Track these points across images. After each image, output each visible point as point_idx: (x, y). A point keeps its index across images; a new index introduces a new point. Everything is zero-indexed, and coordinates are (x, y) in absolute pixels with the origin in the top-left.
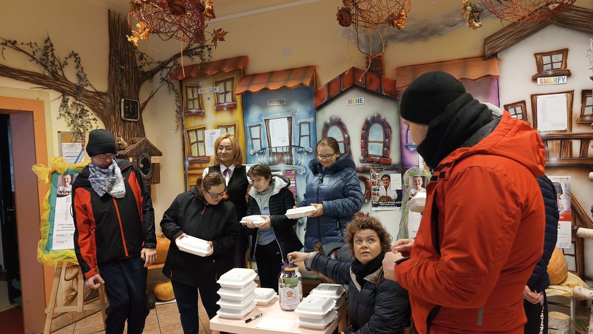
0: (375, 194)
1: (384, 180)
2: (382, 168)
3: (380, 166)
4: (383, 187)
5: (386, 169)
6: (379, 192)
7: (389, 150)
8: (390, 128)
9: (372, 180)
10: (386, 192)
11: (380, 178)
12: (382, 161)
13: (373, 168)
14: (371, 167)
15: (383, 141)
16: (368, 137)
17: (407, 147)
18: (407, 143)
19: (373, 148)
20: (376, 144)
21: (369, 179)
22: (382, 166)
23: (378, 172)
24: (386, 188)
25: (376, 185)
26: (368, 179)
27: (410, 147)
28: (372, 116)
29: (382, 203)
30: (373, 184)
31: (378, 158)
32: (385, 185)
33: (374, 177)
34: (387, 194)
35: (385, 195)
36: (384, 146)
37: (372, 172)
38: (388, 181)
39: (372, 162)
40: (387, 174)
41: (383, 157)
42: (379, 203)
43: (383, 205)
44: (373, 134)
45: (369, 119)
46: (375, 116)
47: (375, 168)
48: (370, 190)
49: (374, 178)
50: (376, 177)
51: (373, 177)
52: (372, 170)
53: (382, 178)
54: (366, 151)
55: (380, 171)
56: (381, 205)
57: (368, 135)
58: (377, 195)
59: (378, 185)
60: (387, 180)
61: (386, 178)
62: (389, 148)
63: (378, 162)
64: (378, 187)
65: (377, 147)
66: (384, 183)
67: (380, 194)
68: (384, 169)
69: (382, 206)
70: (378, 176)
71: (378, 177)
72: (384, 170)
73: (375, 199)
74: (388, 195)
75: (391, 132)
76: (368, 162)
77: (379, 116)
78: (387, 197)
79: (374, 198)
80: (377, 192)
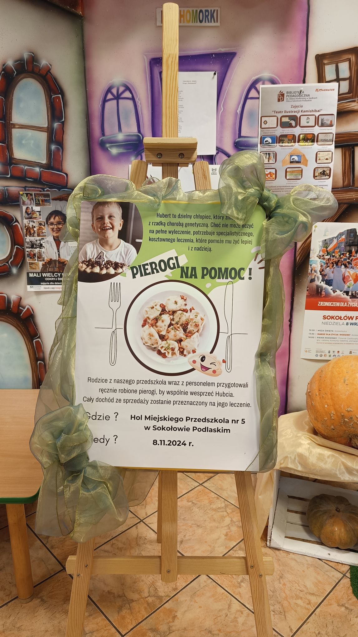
0: (33, 256)
1: (52, 224)
2: (48, 196)
3: (43, 189)
4: (50, 239)
5: (56, 196)
6: (43, 250)
7: (61, 150)
8: (62, 93)
9: (26, 221)
10: (59, 251)
11: (43, 219)
12: (45, 178)
13: (27, 194)
14: (22, 190)
15: (47, 126)
16: (11, 114)
17: (102, 144)
18: (103, 134)
19: (23, 142)
20: (30, 133)
21: (19, 219)
22: (47, 191)
23: (38, 205)
24: (58, 241)
25: (36, 235)
26: (17, 221)
27: (111, 147)
28: (17, 57)
29: (49, 275)
30: (29, 231)
31: (37, 169)
32: (55, 235)
33: (30, 215)
34: (59, 255)
35: (55, 257)
36: (50, 141)
37: (24, 203)
38: (60, 226)
39: (21, 178)
40: (60, 210)
41: (48, 166)
42: (44, 275)
43: (53, 279)
44: (22, 105)
45: (10, 63)
46: (26, 56)
47: (31, 195)
48: (22, 245)
49: (31, 218)
50: (34, 216)
51: (28, 214)
52: (25, 198)
53: (48, 219)
54: (8, 149)
55: (42, 201)
56: (47, 279)
57: (11, 108)
58: (38, 258)
59: (38, 235)
60: (59, 223)
61: (57, 218)
62: (61, 144)
63: (37, 181)
64: (40, 240)
65: (32, 142)
66: (53, 229)
67: (44, 256)
68: (53, 197)
69: (50, 281)
70: (38, 213)
71: (40, 215)
72: (53, 199)
73: (33, 266)
74: (62, 257)
75: (65, 104)
76: (13, 178)
77: (34, 59)
78: (59, 262)
79: (32, 264)
80: (37, 250)
